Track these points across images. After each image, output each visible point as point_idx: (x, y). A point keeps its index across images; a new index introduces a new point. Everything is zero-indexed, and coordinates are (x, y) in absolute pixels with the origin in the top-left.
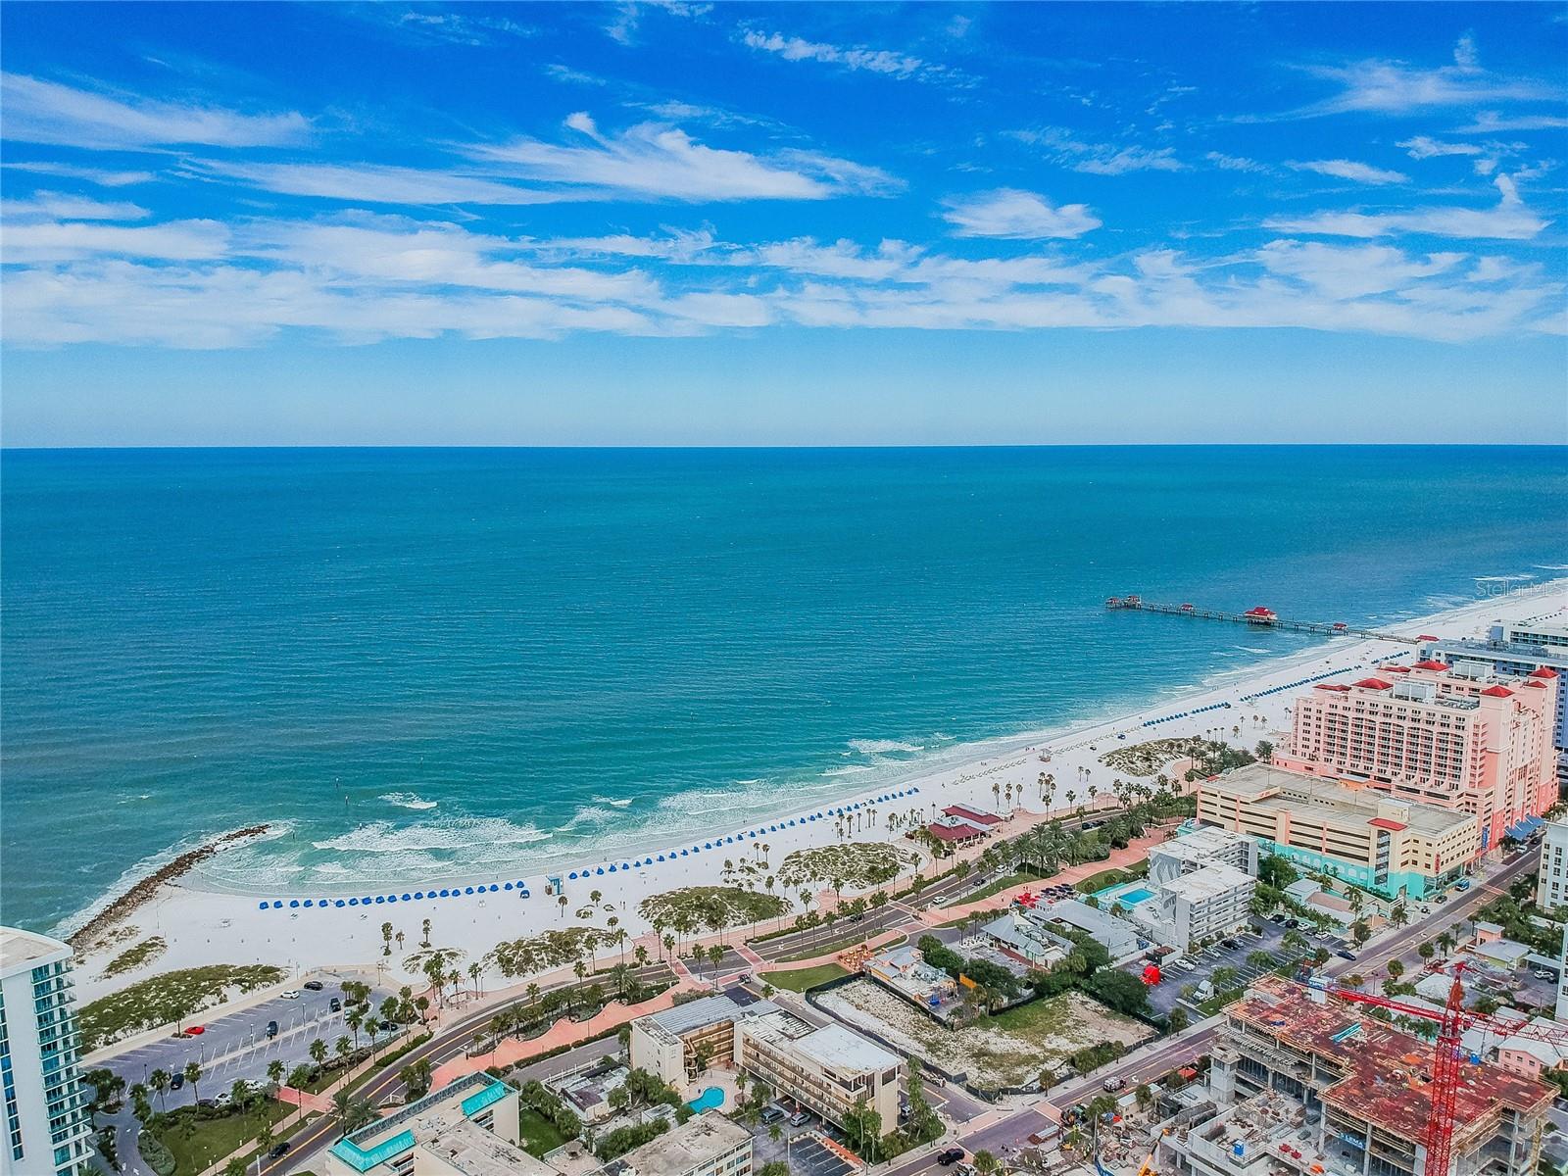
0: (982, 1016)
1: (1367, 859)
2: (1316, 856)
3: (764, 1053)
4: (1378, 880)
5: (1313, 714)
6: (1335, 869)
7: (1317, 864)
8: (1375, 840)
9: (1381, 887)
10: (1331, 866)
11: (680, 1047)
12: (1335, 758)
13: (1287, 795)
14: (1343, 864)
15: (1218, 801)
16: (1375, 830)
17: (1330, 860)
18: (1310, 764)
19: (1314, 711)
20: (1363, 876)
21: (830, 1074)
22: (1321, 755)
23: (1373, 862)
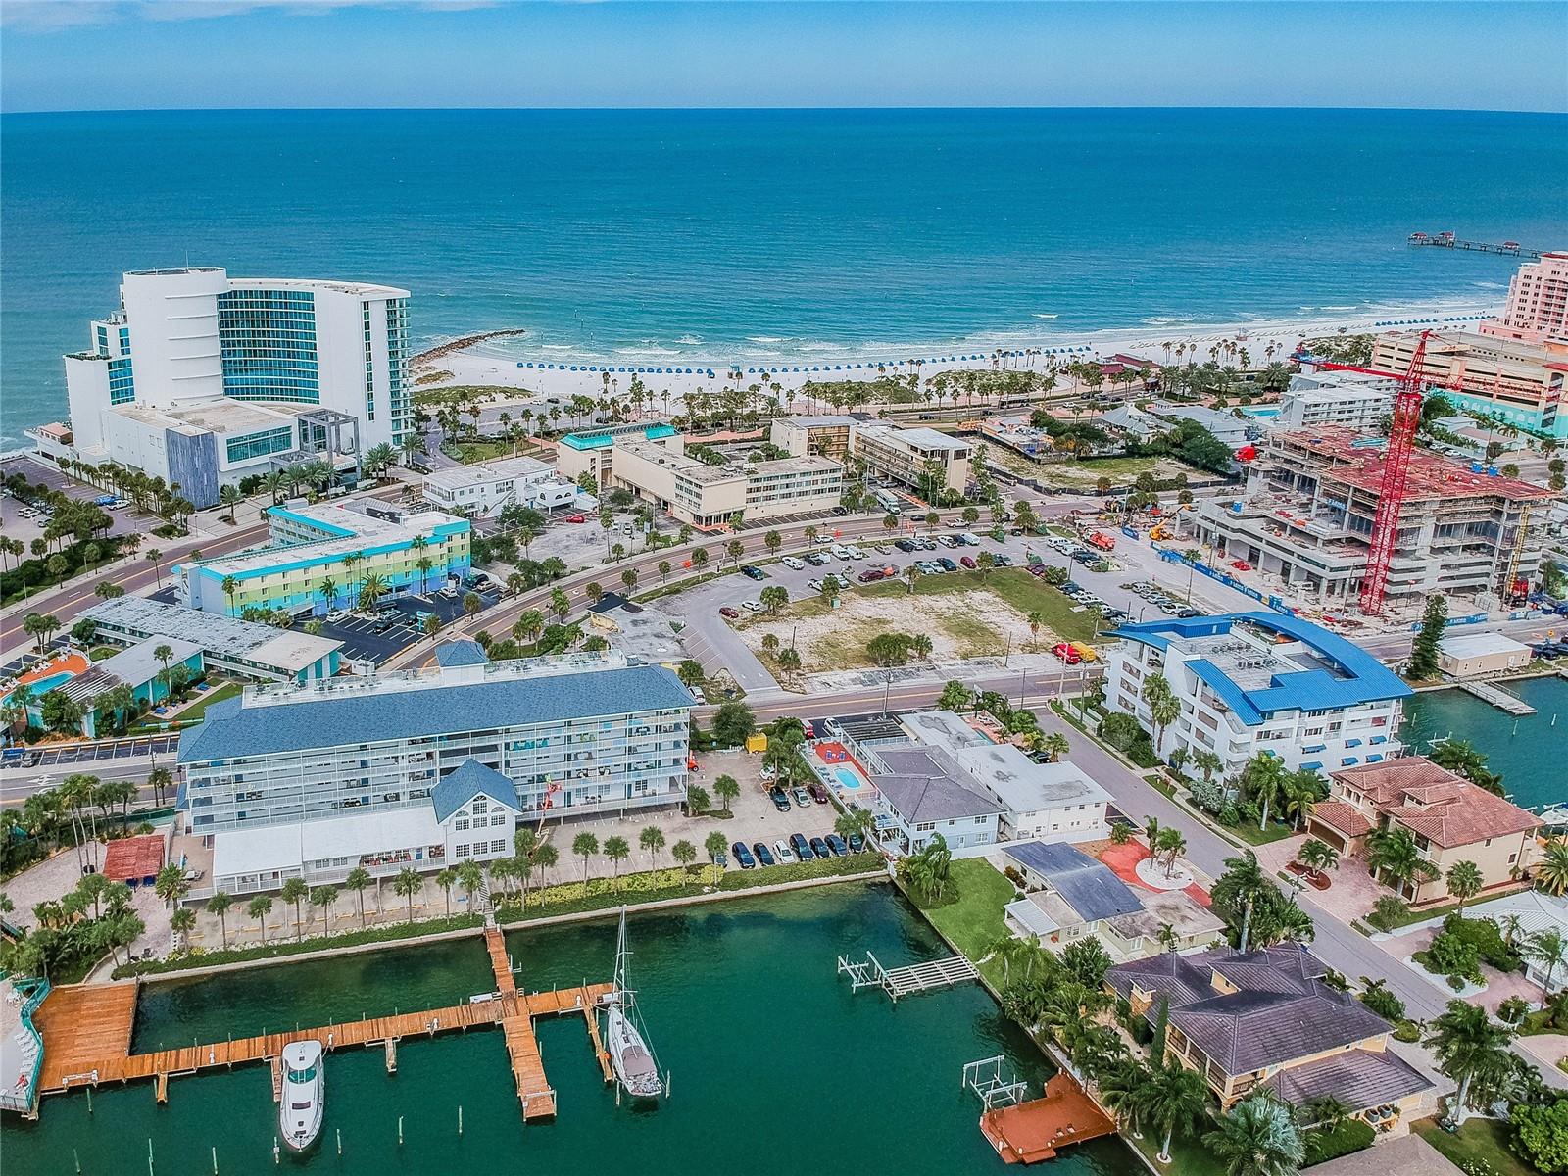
0: (1070, 459)
1: (1536, 403)
2: (1485, 403)
3: (869, 443)
4: (1546, 423)
5: (1533, 282)
6: (1503, 414)
7: (1487, 410)
8: (1548, 383)
9: (1548, 430)
10: (1499, 411)
11: (805, 434)
12: (1549, 326)
13: (1476, 353)
14: (1511, 409)
15: (1395, 353)
16: (1549, 373)
17: (1498, 406)
18: (1518, 331)
19: (1534, 278)
20: (1531, 420)
21: (914, 449)
22: (1535, 323)
23: (1543, 404)
